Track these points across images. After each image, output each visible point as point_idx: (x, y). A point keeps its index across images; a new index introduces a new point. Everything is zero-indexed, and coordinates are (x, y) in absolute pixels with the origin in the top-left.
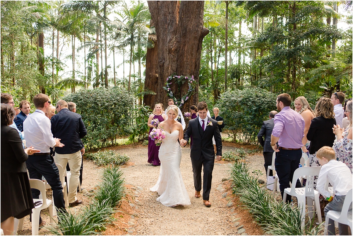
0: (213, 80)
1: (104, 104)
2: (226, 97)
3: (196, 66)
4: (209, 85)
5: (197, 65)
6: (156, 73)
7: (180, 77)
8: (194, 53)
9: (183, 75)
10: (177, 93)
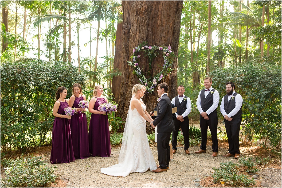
3: (174, 33)
7: (151, 48)
8: (172, 14)
9: (156, 44)
10: (147, 70)
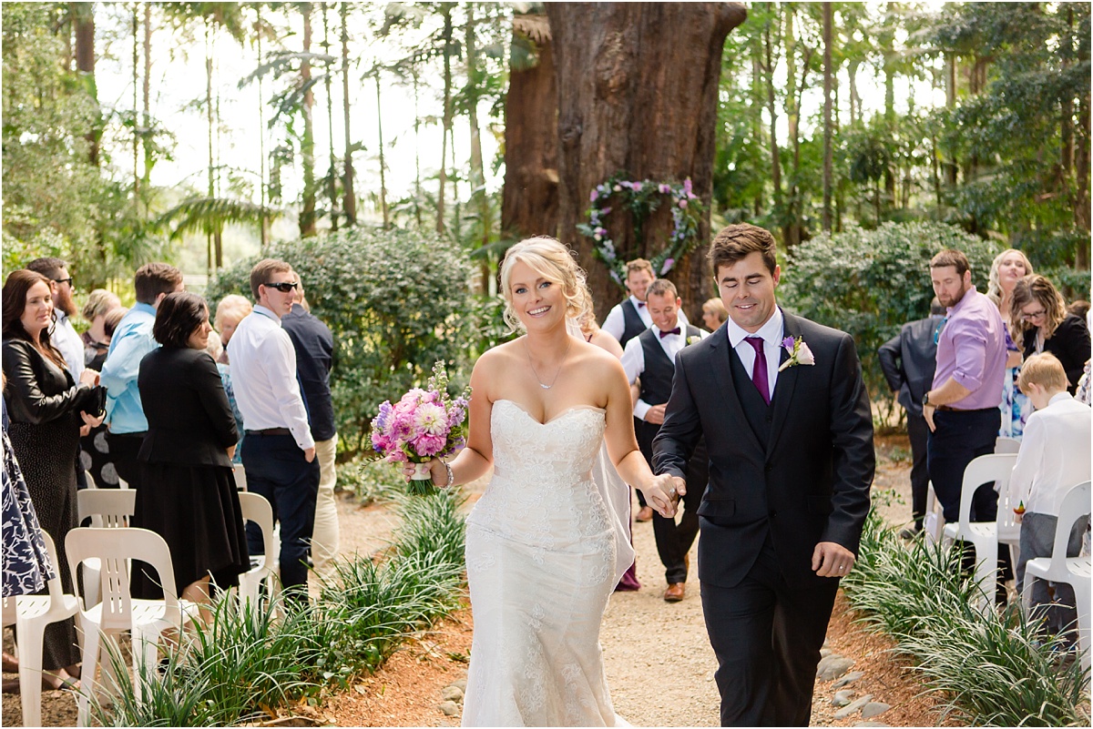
0: (778, 187)
1: (366, 290)
2: (816, 258)
3: (699, 144)
4: (766, 208)
5: (703, 138)
6: (546, 164)
7: (638, 187)
8: (692, 94)
9: (651, 177)
10: (630, 247)
